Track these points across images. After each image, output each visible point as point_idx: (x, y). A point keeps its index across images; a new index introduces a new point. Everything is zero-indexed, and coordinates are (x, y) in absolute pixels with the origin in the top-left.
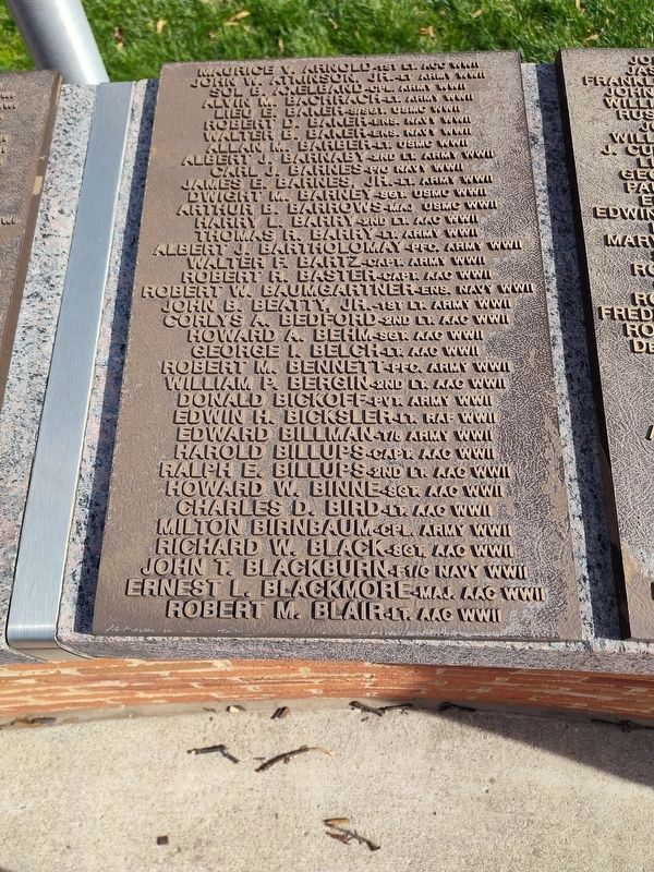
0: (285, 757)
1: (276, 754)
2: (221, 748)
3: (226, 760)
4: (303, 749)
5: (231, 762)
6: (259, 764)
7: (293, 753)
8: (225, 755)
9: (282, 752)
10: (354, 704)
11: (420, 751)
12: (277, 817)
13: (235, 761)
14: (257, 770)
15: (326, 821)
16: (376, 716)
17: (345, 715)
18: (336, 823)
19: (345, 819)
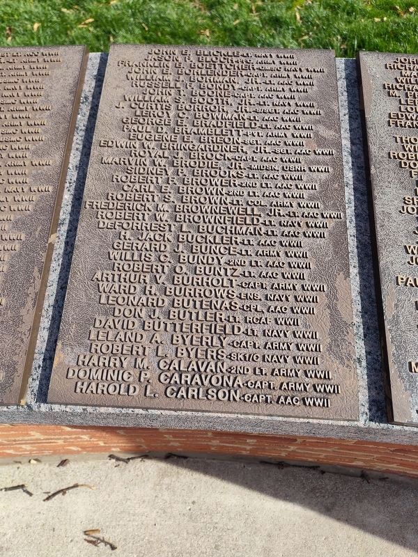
0: (63, 491)
1: (58, 489)
2: (22, 486)
3: (25, 494)
4: (76, 486)
5: (28, 496)
6: (46, 496)
7: (68, 489)
8: (24, 491)
9: (62, 488)
10: (111, 457)
11: (150, 485)
12: (54, 531)
13: (31, 494)
14: (44, 500)
15: (85, 532)
16: (125, 464)
17: (105, 464)
18: (91, 533)
19: (97, 530)
